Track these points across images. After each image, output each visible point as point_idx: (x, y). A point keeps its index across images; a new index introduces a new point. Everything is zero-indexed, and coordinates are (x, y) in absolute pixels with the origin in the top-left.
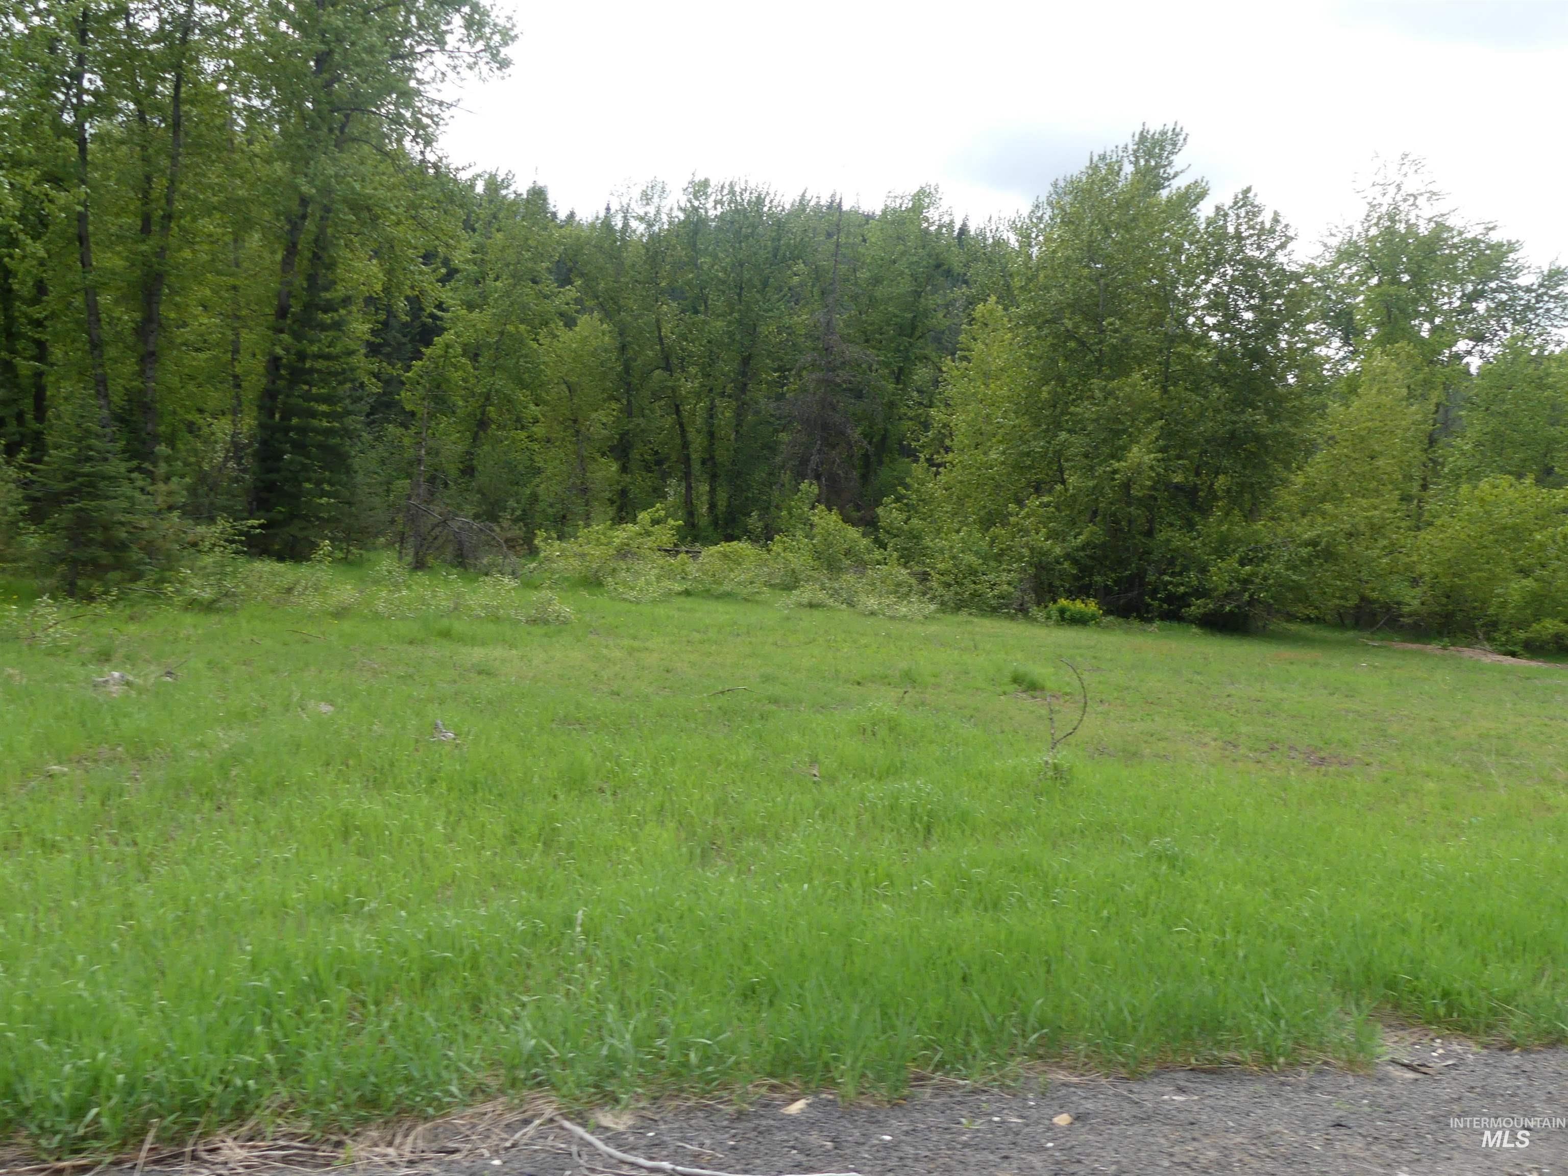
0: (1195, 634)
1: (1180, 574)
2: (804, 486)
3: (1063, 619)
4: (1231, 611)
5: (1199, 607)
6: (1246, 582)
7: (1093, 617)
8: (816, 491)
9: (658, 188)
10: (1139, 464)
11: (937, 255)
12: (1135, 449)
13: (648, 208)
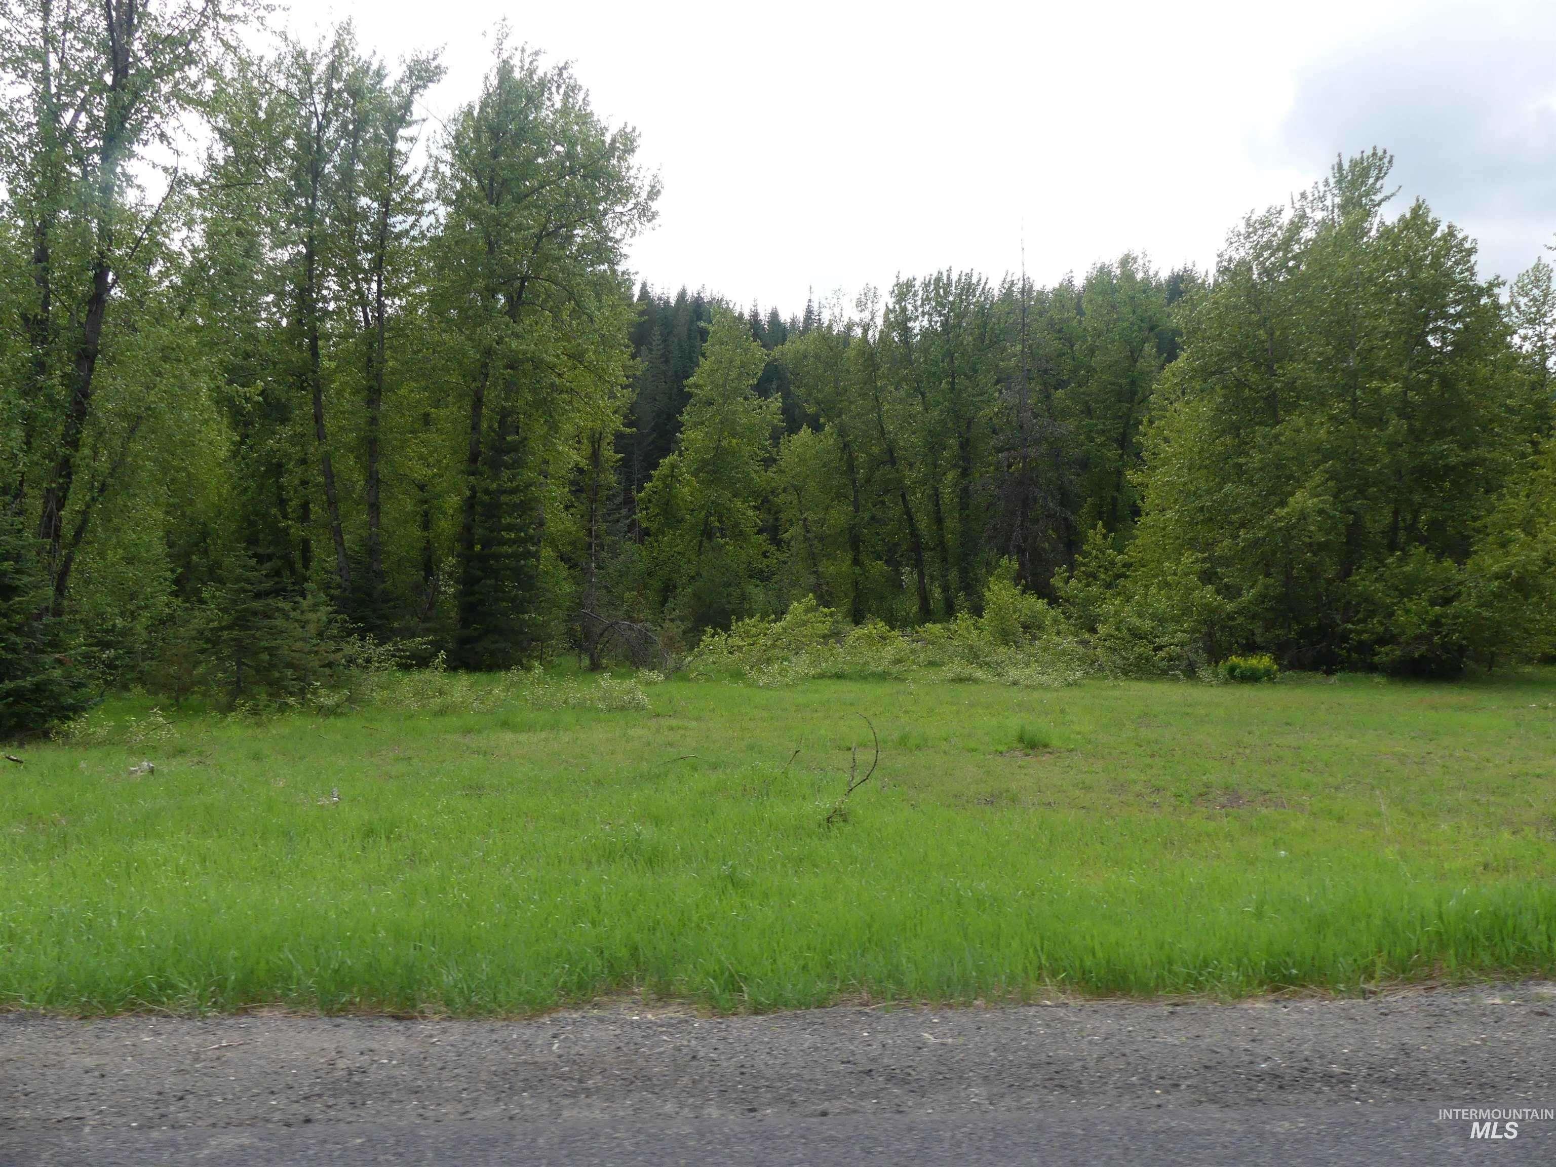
0: (1378, 683)
1: (1364, 621)
2: (1004, 561)
3: (1233, 677)
4: (1421, 656)
5: (1387, 654)
6: (1436, 623)
7: (1268, 673)
8: (1016, 566)
9: (871, 294)
10: (1302, 510)
11: (1150, 317)
12: (1298, 494)
13: (863, 315)
